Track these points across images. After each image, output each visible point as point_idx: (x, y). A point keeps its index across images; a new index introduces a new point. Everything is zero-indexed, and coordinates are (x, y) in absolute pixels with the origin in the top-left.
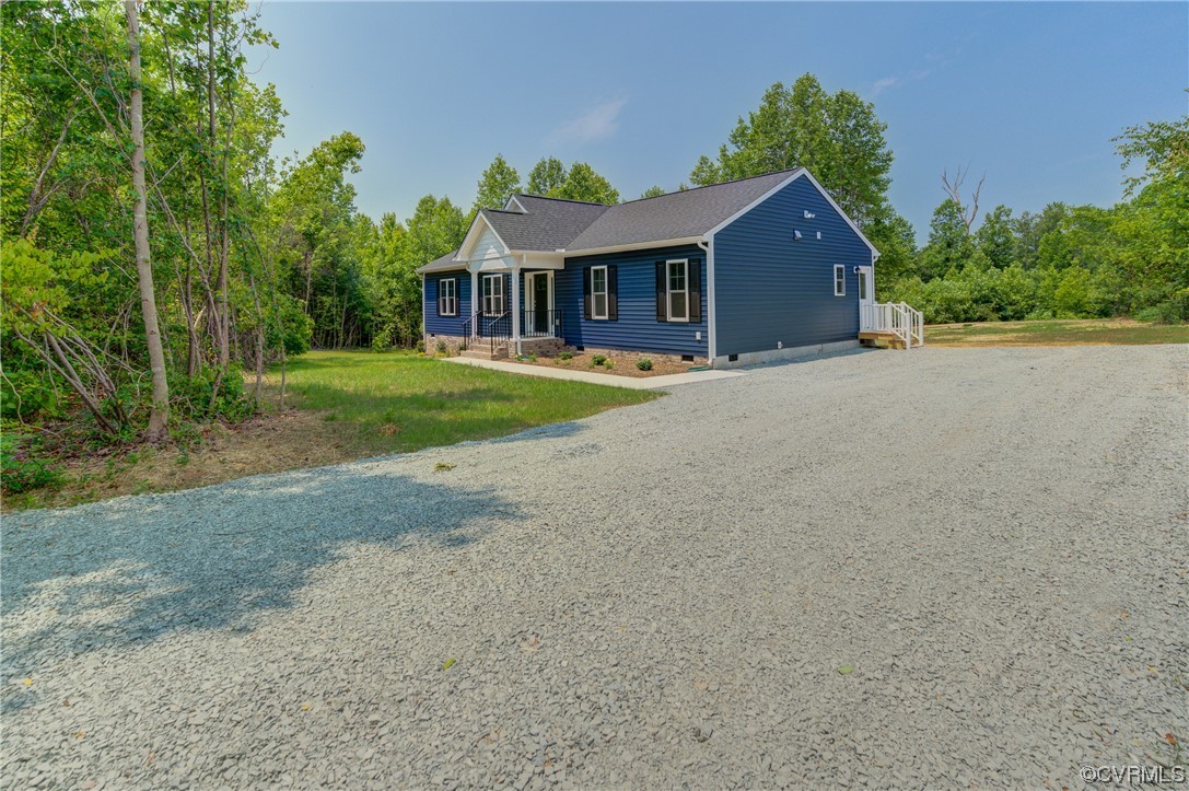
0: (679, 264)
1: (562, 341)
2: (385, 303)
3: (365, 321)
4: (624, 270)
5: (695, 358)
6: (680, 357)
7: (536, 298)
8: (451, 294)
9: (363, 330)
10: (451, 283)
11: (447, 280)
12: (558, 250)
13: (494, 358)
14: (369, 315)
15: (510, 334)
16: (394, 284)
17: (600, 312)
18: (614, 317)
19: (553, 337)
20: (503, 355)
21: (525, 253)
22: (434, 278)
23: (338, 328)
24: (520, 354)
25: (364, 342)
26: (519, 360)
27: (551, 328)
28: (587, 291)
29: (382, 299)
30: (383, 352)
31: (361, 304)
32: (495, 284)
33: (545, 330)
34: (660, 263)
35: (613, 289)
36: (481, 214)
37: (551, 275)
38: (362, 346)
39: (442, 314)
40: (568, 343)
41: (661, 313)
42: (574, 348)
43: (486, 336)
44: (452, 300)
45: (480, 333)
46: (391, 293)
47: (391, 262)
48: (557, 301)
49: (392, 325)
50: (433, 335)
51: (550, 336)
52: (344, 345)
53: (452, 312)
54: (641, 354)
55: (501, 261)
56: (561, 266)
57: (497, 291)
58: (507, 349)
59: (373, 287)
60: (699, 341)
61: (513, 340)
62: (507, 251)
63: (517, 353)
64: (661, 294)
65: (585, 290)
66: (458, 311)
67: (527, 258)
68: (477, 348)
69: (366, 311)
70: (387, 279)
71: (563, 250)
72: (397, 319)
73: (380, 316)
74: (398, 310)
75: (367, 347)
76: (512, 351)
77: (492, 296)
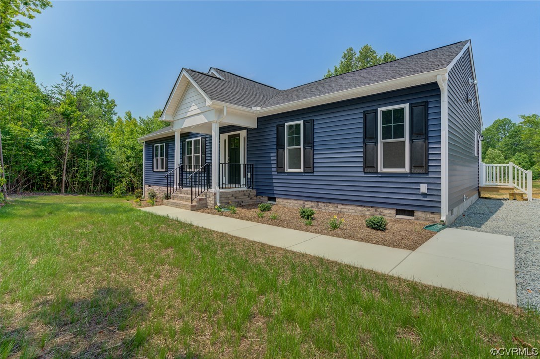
0: (396, 111)
1: (254, 192)
2: (124, 165)
3: (110, 177)
4: (322, 125)
5: (416, 214)
6: (394, 212)
7: (230, 155)
8: (162, 155)
9: (108, 181)
10: (162, 147)
11: (159, 145)
12: (254, 108)
13: (193, 208)
14: (113, 172)
15: (209, 184)
16: (129, 153)
17: (295, 164)
18: (310, 168)
19: (245, 188)
20: (201, 206)
21: (226, 106)
22: (150, 144)
23: (90, 180)
24: (219, 204)
25: (108, 189)
26: (218, 211)
27: (243, 180)
28: (280, 146)
29: (122, 162)
30: (120, 197)
31: (107, 165)
32: (195, 145)
33: (237, 182)
34: (370, 112)
35: (310, 142)
36: (184, 73)
37: (243, 134)
38: (107, 192)
39: (156, 170)
40: (259, 193)
41: (369, 164)
42: (265, 198)
43: (187, 186)
44: (163, 160)
45: (182, 184)
46: (128, 159)
47: (128, 139)
48: (249, 155)
49: (128, 179)
50: (149, 186)
51: (242, 187)
52: (94, 191)
53: (163, 168)
54: (340, 206)
55: (202, 116)
56: (254, 125)
57: (196, 151)
58: (206, 199)
59: (116, 155)
60: (424, 194)
61: (212, 190)
62: (209, 102)
63: (215, 204)
64: (370, 145)
65: (278, 145)
66: (167, 168)
67: (227, 113)
68: (178, 197)
69: (111, 169)
70: (125, 150)
71: (259, 108)
72: (132, 175)
73: (120, 173)
74: (132, 170)
75: (111, 193)
76: (210, 201)
77: (193, 155)
